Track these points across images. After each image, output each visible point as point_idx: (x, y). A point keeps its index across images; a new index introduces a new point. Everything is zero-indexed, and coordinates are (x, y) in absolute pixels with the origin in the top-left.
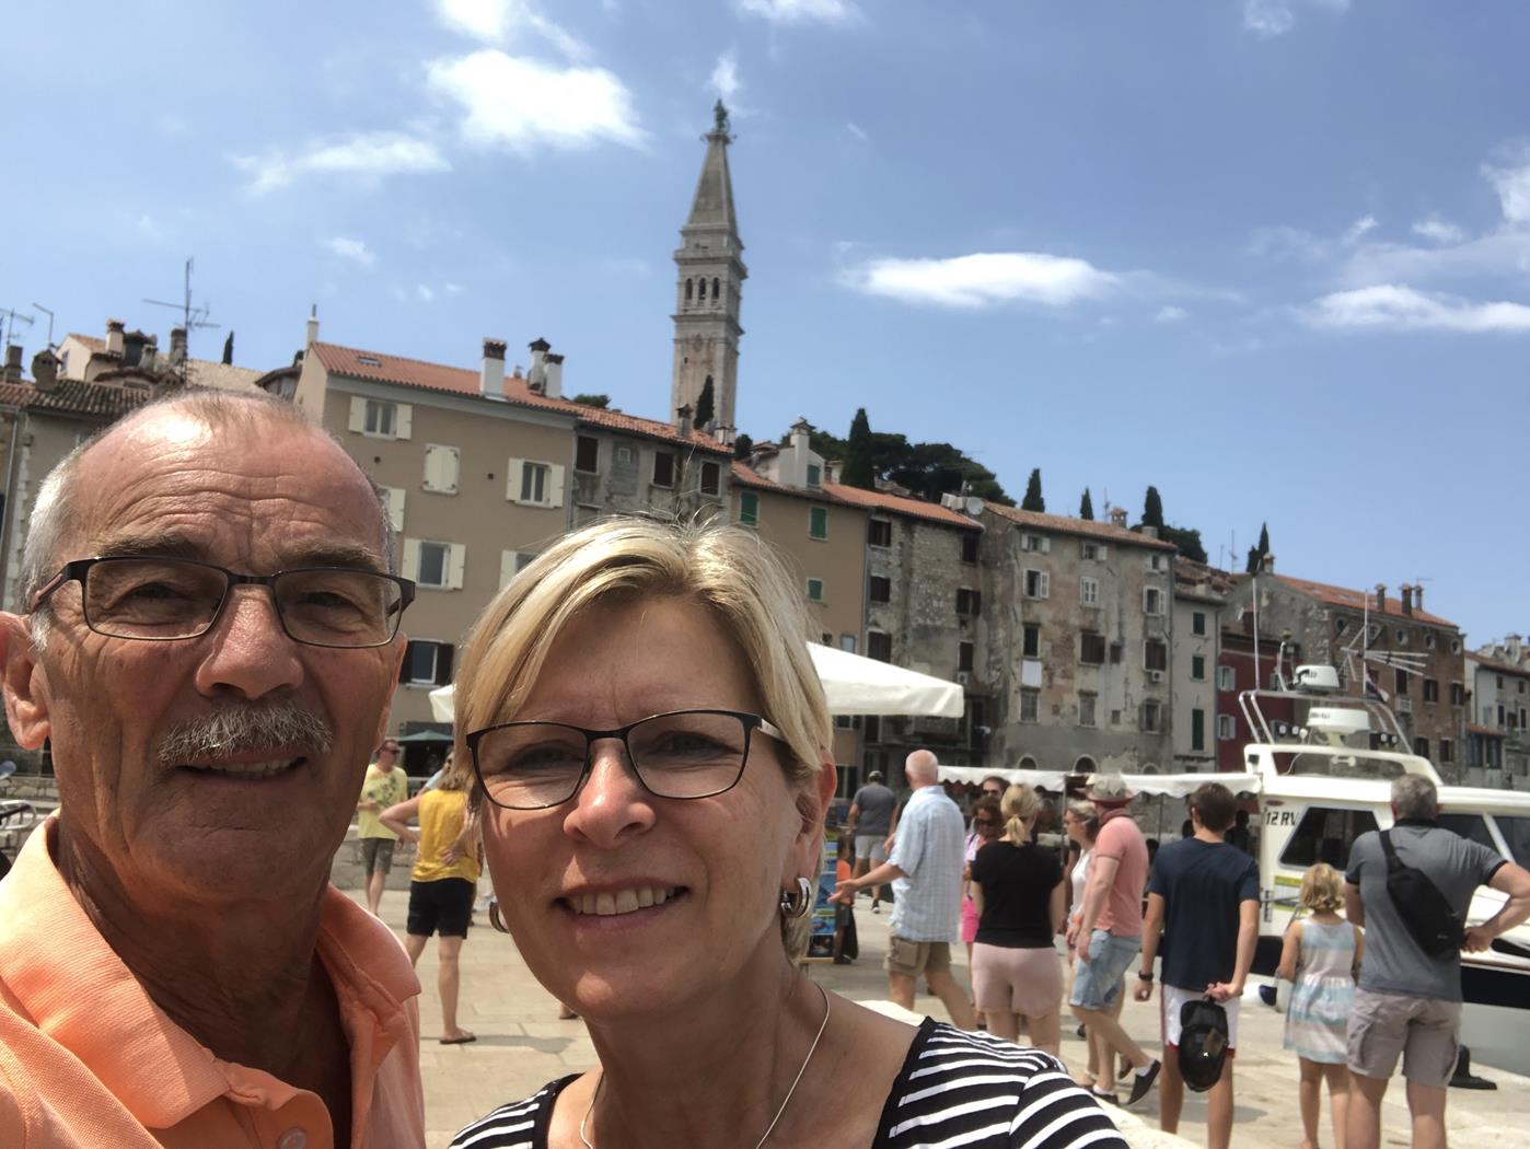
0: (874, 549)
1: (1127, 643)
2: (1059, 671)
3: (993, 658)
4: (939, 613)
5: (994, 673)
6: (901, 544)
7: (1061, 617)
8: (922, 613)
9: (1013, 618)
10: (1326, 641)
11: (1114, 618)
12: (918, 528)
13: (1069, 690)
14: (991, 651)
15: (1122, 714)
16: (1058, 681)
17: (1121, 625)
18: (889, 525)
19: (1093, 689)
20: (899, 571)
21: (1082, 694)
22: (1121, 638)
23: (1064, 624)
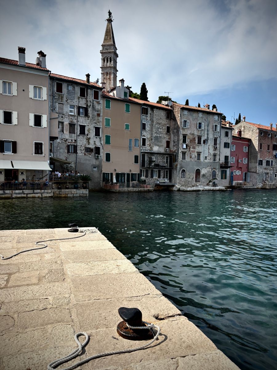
0: (143, 115)
1: (209, 138)
2: (192, 147)
4: (161, 133)
5: (175, 148)
6: (150, 114)
7: (192, 132)
8: (156, 133)
9: (180, 133)
11: (206, 132)
12: (155, 109)
13: (194, 152)
14: (174, 142)
15: (208, 157)
16: (192, 149)
17: (208, 134)
18: (147, 109)
19: (200, 151)
20: (150, 121)
21: (197, 152)
23: (193, 134)
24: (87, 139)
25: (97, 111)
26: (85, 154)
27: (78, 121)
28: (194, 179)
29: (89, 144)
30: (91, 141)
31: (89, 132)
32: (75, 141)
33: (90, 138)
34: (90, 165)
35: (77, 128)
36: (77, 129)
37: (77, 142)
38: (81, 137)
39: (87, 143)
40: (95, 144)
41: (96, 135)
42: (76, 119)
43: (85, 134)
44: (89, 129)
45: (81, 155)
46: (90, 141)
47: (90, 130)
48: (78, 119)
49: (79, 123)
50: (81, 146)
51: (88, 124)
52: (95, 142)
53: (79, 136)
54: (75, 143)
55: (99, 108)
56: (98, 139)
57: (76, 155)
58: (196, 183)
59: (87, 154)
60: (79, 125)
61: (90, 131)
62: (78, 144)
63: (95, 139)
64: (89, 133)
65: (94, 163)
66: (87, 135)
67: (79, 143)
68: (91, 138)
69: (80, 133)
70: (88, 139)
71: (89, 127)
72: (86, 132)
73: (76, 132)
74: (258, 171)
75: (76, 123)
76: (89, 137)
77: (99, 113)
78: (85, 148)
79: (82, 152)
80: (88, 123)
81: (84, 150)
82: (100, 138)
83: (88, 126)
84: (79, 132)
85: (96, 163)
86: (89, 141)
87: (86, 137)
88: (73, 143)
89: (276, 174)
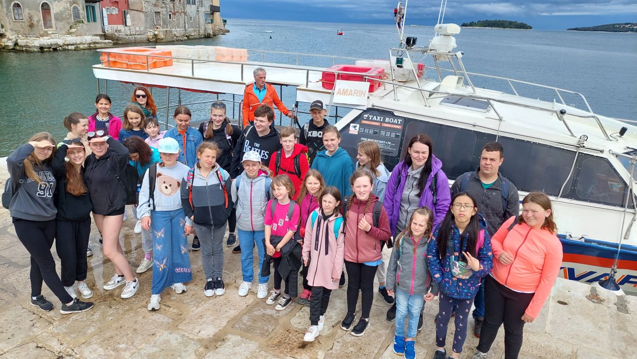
28: (42, 22)
58: (47, 30)
74: (144, 9)
89: (170, 15)
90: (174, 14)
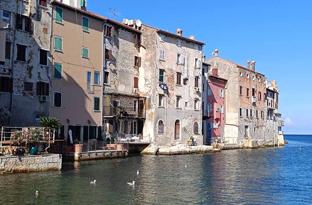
0: (105, 37)
3: (147, 83)
4: (127, 65)
5: (148, 88)
6: (114, 36)
7: (170, 67)
8: (122, 64)
10: (237, 79)
11: (186, 68)
12: (120, 30)
13: (173, 95)
14: (146, 80)
15: (188, 103)
17: (188, 71)
18: (111, 28)
19: (180, 95)
21: (177, 96)
22: (188, 76)
23: (171, 70)
24: (27, 69)
25: (44, 25)
26: (24, 94)
27: (15, 39)
28: (174, 135)
29: (30, 78)
30: (34, 72)
31: (31, 56)
32: (10, 70)
33: (32, 68)
34: (32, 112)
35: (13, 49)
36: (13, 51)
37: (12, 73)
38: (19, 65)
39: (28, 76)
40: (39, 77)
41: (41, 63)
42: (12, 35)
43: (25, 60)
44: (31, 52)
45: (18, 94)
46: (32, 73)
47: (33, 54)
48: (15, 34)
49: (16, 42)
50: (19, 80)
51: (29, 45)
52: (39, 73)
53: (16, 62)
54: (9, 75)
55: (47, 20)
56: (44, 69)
57: (11, 94)
58: (176, 140)
59: (27, 94)
60: (17, 45)
61: (33, 56)
62: (15, 77)
63: (40, 70)
64: (32, 58)
65: (38, 110)
66: (28, 62)
67: (16, 75)
68: (34, 67)
69: (18, 59)
70: (30, 69)
71: (32, 49)
72: (27, 58)
73: (11, 57)
75: (12, 41)
76: (31, 66)
77: (46, 27)
78: (24, 83)
79: (19, 91)
80: (31, 43)
81: (22, 87)
82: (47, 68)
83: (30, 47)
84: (16, 57)
85: (40, 108)
86: (30, 71)
87: (26, 64)
88: (6, 74)
89: (255, 128)
90: (258, 127)
